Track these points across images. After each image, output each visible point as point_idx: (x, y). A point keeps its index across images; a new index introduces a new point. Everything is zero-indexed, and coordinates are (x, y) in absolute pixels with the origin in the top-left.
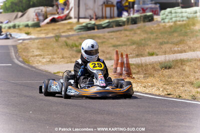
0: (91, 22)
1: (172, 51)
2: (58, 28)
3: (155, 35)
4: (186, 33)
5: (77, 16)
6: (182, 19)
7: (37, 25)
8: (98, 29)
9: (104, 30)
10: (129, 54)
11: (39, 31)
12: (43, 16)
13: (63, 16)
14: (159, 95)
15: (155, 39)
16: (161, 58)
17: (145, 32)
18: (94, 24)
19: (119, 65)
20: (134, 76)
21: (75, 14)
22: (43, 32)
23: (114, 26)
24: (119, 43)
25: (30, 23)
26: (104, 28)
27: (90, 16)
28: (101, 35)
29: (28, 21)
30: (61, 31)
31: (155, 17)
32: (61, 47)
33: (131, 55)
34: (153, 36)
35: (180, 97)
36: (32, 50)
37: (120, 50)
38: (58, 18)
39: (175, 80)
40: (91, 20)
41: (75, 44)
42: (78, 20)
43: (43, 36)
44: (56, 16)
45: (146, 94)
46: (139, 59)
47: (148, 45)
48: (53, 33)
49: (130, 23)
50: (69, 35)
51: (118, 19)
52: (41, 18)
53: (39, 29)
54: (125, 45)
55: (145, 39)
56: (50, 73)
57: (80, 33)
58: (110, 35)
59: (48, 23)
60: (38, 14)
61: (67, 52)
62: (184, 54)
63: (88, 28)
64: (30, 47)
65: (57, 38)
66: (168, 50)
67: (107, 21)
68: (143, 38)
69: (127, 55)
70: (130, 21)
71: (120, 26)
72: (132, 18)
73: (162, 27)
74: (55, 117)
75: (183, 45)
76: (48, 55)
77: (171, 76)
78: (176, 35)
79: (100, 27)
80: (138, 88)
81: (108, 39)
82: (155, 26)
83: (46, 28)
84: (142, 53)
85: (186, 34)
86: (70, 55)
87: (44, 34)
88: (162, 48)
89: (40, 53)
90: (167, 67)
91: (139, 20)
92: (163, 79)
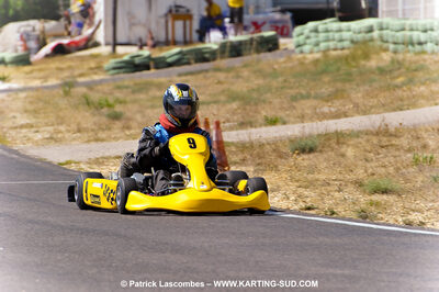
0: (141, 52)
1: (316, 114)
2: (70, 68)
3: (281, 79)
4: (350, 74)
5: (111, 40)
6: (340, 45)
7: (22, 61)
8: (157, 68)
9: (171, 69)
10: (222, 120)
11: (27, 73)
12: (38, 39)
13: (80, 41)
14: (287, 211)
15: (282, 88)
16: (293, 130)
17: (260, 73)
18: (149, 57)
21: (106, 36)
22: (35, 74)
23: (192, 62)
25: (9, 55)
26: (170, 65)
27: (140, 40)
29: (4, 51)
30: (77, 72)
31: (282, 41)
32: (76, 107)
33: (227, 124)
34: (275, 84)
35: (333, 213)
36: (11, 115)
37: (205, 112)
38: (69, 44)
39: (322, 177)
40: (141, 48)
41: (107, 101)
42: (114, 50)
43: (37, 83)
44: (65, 41)
46: (244, 131)
48: (57, 78)
49: (227, 54)
50: (94, 82)
51: (200, 46)
52: (33, 44)
53: (27, 68)
54: (215, 102)
55: (258, 90)
56: (50, 163)
57: (117, 76)
59: (47, 56)
60: (25, 37)
61: (87, 119)
62: (343, 120)
63: (134, 66)
64: (7, 107)
65: (67, 89)
66: (309, 112)
67: (176, 50)
68: (255, 87)
69: (218, 124)
70: (228, 49)
71: (205, 60)
72: (231, 42)
73: (296, 63)
74: (59, 258)
75: (341, 101)
76: (47, 125)
77: (312, 169)
78: (326, 79)
79: (161, 64)
82: (282, 60)
83: (43, 66)
84: (252, 120)
85: (348, 78)
86: (95, 124)
87: (40, 78)
88: (294, 108)
89: (28, 121)
90: (305, 148)
91: (248, 46)
92: (297, 175)
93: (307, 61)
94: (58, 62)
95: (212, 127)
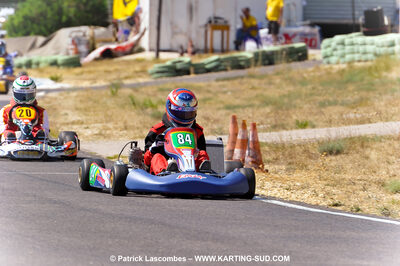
0: (182, 59)
1: (343, 119)
2: (116, 70)
3: (309, 87)
4: (373, 85)
5: (154, 46)
6: (364, 57)
7: (74, 63)
8: (196, 73)
9: (209, 75)
10: (257, 123)
11: (77, 74)
12: (88, 43)
13: (126, 46)
14: (316, 206)
15: (311, 95)
16: (320, 133)
17: (291, 81)
18: (190, 63)
19: (238, 144)
20: (266, 167)
21: (150, 43)
22: (84, 76)
23: (229, 68)
24: (237, 102)
25: (61, 58)
26: (209, 71)
27: (182, 47)
28: (202, 84)
29: (57, 54)
30: (123, 75)
31: (311, 52)
32: (123, 107)
33: (261, 126)
34: (304, 90)
35: (358, 210)
36: (63, 112)
37: (241, 115)
38: (116, 49)
39: (348, 177)
40: (182, 54)
41: (150, 101)
42: (157, 55)
43: (86, 84)
44: (113, 46)
45: (291, 202)
46: (277, 133)
47: (295, 107)
48: (105, 80)
49: (260, 62)
50: (139, 84)
51: (236, 54)
52: (83, 48)
53: (78, 70)
54: (251, 106)
55: (289, 95)
56: (99, 156)
57: (159, 80)
58: (220, 86)
59: (96, 59)
60: (76, 41)
61: (133, 117)
62: (367, 125)
63: (176, 71)
64: (60, 105)
65: (114, 90)
66: (335, 117)
67: (215, 57)
68: (286, 93)
69: (254, 126)
70: (260, 58)
71: (241, 67)
72: (264, 52)
73: (324, 72)
75: (366, 109)
76: (96, 122)
77: (340, 169)
78: (351, 87)
79: (200, 70)
80: (276, 190)
81: (215, 94)
82: (311, 69)
83: (92, 69)
84: (285, 122)
85: (371, 87)
86: (141, 123)
87: (89, 80)
88: (323, 113)
89: (79, 118)
90: (333, 150)
91: (279, 56)
92: (325, 174)
93: (334, 71)
94: (106, 65)
95: (249, 128)
